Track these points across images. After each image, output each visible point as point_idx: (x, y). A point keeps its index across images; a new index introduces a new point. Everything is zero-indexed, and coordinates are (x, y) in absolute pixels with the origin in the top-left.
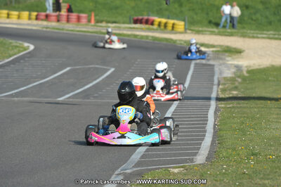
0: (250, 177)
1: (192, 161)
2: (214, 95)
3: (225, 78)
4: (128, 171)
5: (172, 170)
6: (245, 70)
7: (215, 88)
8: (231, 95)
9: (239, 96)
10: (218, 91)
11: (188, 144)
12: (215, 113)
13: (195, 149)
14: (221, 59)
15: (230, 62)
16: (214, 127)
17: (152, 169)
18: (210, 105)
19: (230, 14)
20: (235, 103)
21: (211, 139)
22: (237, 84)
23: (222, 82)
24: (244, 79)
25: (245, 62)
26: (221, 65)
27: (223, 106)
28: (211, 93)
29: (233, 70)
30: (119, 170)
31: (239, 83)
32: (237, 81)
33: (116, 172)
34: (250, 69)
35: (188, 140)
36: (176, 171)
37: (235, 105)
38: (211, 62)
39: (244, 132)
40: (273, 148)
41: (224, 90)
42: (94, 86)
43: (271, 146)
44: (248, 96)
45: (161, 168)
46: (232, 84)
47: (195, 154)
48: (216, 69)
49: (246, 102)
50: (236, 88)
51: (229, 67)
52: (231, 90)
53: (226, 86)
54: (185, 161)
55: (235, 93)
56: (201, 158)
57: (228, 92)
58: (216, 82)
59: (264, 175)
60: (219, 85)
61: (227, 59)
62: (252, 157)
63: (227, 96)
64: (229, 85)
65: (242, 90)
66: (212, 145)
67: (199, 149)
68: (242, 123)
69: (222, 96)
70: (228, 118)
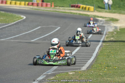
0: (102, 76)
1: (80, 69)
2: (102, 40)
3: (109, 32)
4: (49, 73)
5: (69, 73)
6: (118, 28)
7: (104, 36)
8: (110, 40)
9: (114, 40)
10: (105, 38)
11: (82, 61)
12: (100, 48)
14: (109, 23)
15: (112, 25)
16: (97, 54)
17: (61, 73)
18: (99, 44)
19: (108, 3)
20: (110, 43)
21: (93, 59)
22: (114, 34)
24: (118, 32)
25: (119, 25)
26: (108, 26)
27: (105, 44)
28: (101, 39)
29: (113, 28)
30: (45, 73)
31: (115, 34)
32: (114, 33)
33: (44, 74)
34: (121, 28)
35: (83, 60)
36: (71, 73)
37: (110, 44)
38: (104, 25)
39: (108, 56)
40: (118, 63)
41: (107, 38)
42: (49, 35)
44: (117, 40)
45: (65, 72)
46: (112, 35)
47: (83, 66)
48: (106, 28)
49: (116, 43)
50: (113, 37)
51: (111, 27)
52: (110, 37)
53: (109, 36)
54: (77, 69)
55: (112, 39)
56: (84, 68)
57: (109, 38)
58: (105, 33)
59: (109, 75)
60: (106, 35)
61: (112, 23)
62: (107, 68)
63: (108, 40)
64: (110, 35)
65: (116, 37)
66: (92, 62)
67: (85, 63)
68: (110, 52)
69: (106, 40)
70: (104, 50)
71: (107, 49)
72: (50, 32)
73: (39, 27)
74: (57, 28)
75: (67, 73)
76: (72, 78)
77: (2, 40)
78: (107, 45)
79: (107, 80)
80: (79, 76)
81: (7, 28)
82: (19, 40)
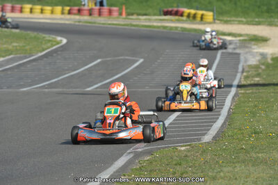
0: (247, 152)
1: (199, 140)
2: (236, 83)
3: (249, 66)
4: (140, 150)
5: (179, 148)
6: (269, 57)
7: (239, 75)
8: (252, 82)
9: (261, 82)
10: (241, 78)
11: (200, 126)
12: (233, 98)
13: (205, 130)
14: (247, 47)
15: (255, 51)
16: (229, 110)
17: (163, 148)
18: (230, 92)
20: (254, 89)
21: (222, 121)
22: (260, 71)
23: (246, 69)
24: (268, 66)
25: (269, 50)
26: (246, 53)
27: (242, 91)
28: (234, 80)
29: (258, 58)
30: (131, 149)
31: (263, 70)
32: (260, 68)
33: (128, 151)
34: (274, 56)
35: (202, 122)
36: (183, 148)
37: (254, 91)
38: (238, 51)
39: (254, 114)
40: (276, 127)
41: (246, 77)
43: (275, 125)
44: (267, 82)
45: (170, 147)
46: (256, 71)
47: (204, 134)
48: (242, 58)
49: (265, 88)
50: (258, 75)
51: (253, 55)
52: (253, 77)
53: (250, 73)
54: (193, 140)
55: (257, 80)
56: (207, 138)
57: (250, 79)
58: (240, 69)
59: (260, 149)
60: (243, 72)
61: (253, 47)
62: (254, 135)
63: (249, 82)
64: (253, 72)
65: (264, 76)
66: (222, 126)
67: (209, 130)
68: (256, 106)
69: (243, 82)
70: (244, 102)
71: (249, 101)
72: (124, 71)
73: (99, 61)
74: (137, 61)
75: (175, 148)
76: (186, 156)
77: (25, 89)
78: (249, 93)
79: (258, 157)
80: (200, 152)
81: (28, 66)
82: (61, 90)
